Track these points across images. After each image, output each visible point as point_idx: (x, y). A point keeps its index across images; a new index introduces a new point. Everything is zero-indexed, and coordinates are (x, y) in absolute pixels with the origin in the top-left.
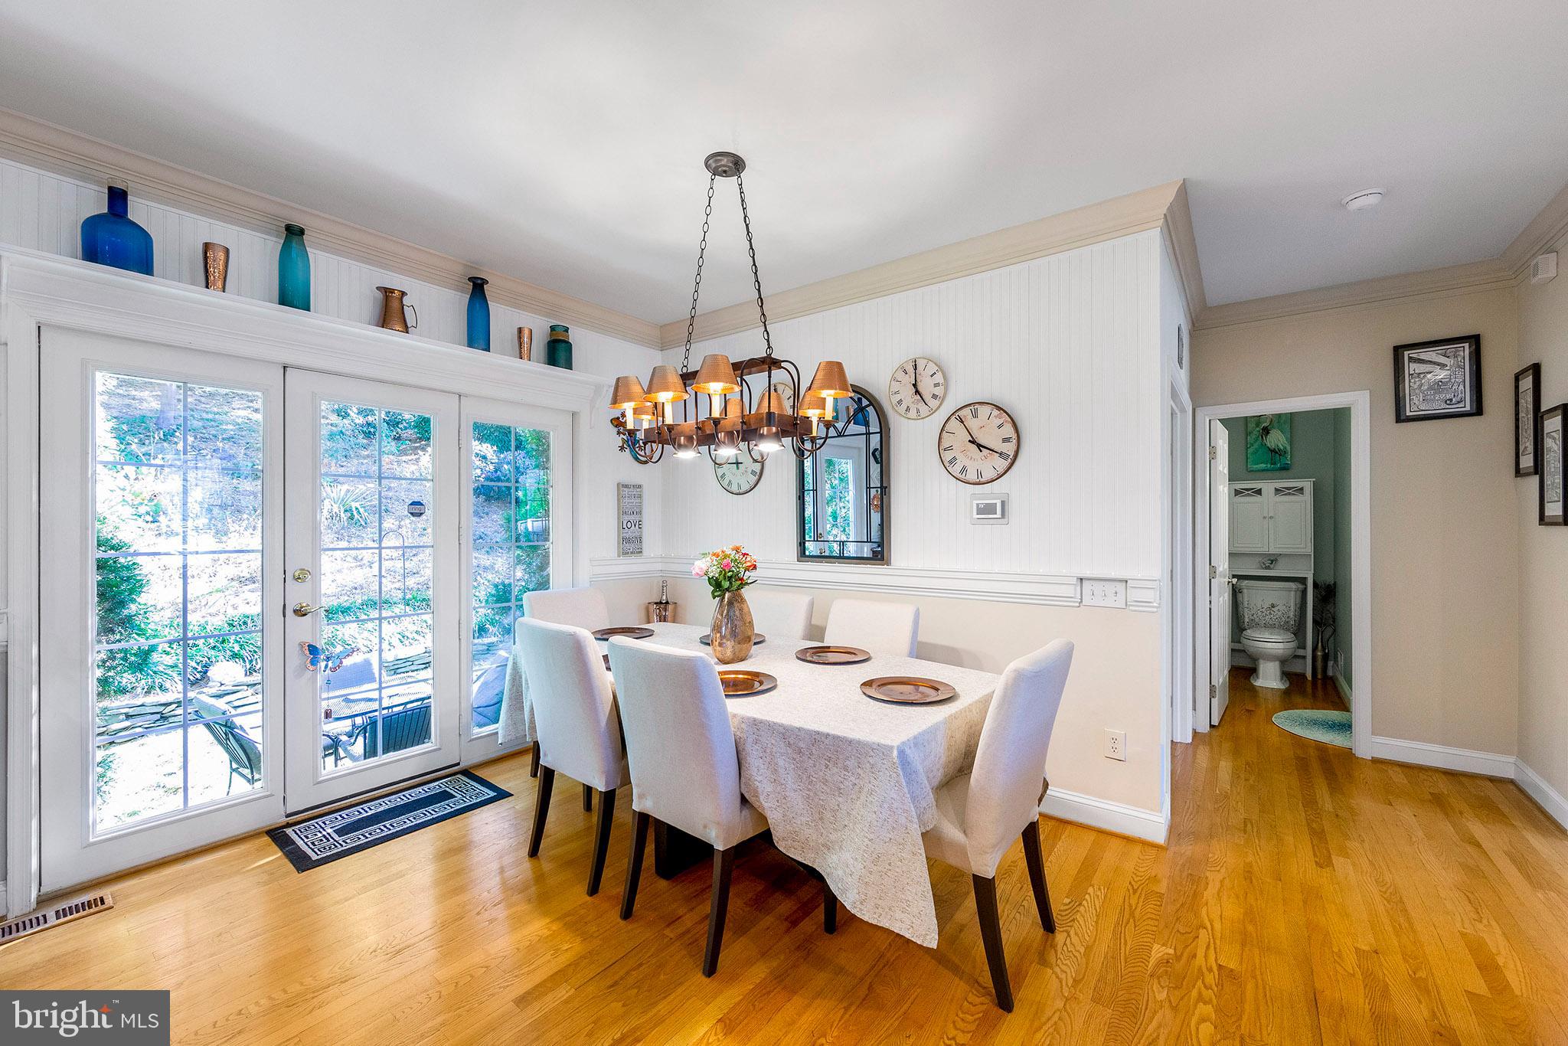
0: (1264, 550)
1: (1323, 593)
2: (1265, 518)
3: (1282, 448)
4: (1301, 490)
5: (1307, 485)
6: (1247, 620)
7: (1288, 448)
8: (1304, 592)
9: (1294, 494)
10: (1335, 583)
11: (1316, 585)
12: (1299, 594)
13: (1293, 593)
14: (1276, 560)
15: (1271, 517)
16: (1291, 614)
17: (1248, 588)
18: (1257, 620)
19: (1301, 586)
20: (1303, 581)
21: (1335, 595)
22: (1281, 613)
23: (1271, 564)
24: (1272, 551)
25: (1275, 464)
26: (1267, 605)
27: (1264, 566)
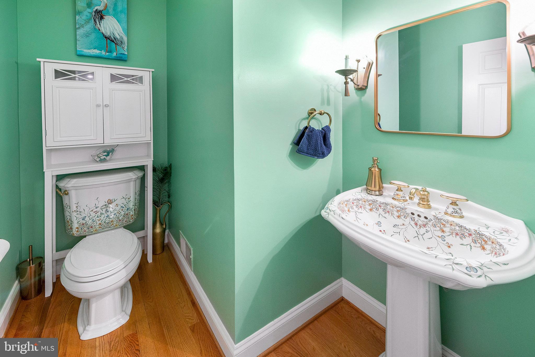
0: (99, 141)
1: (161, 176)
2: (98, 106)
3: (118, 37)
4: (140, 80)
5: (147, 76)
6: (75, 225)
7: (125, 39)
8: (143, 179)
9: (133, 83)
10: (170, 166)
11: (154, 170)
12: (138, 182)
13: (132, 184)
14: (112, 151)
15: (107, 106)
16: (131, 205)
17: (76, 188)
18: (90, 222)
19: (140, 174)
20: (142, 168)
21: (171, 175)
22: (119, 207)
23: (107, 156)
24: (108, 142)
25: (110, 52)
26: (102, 203)
27: (98, 160)
